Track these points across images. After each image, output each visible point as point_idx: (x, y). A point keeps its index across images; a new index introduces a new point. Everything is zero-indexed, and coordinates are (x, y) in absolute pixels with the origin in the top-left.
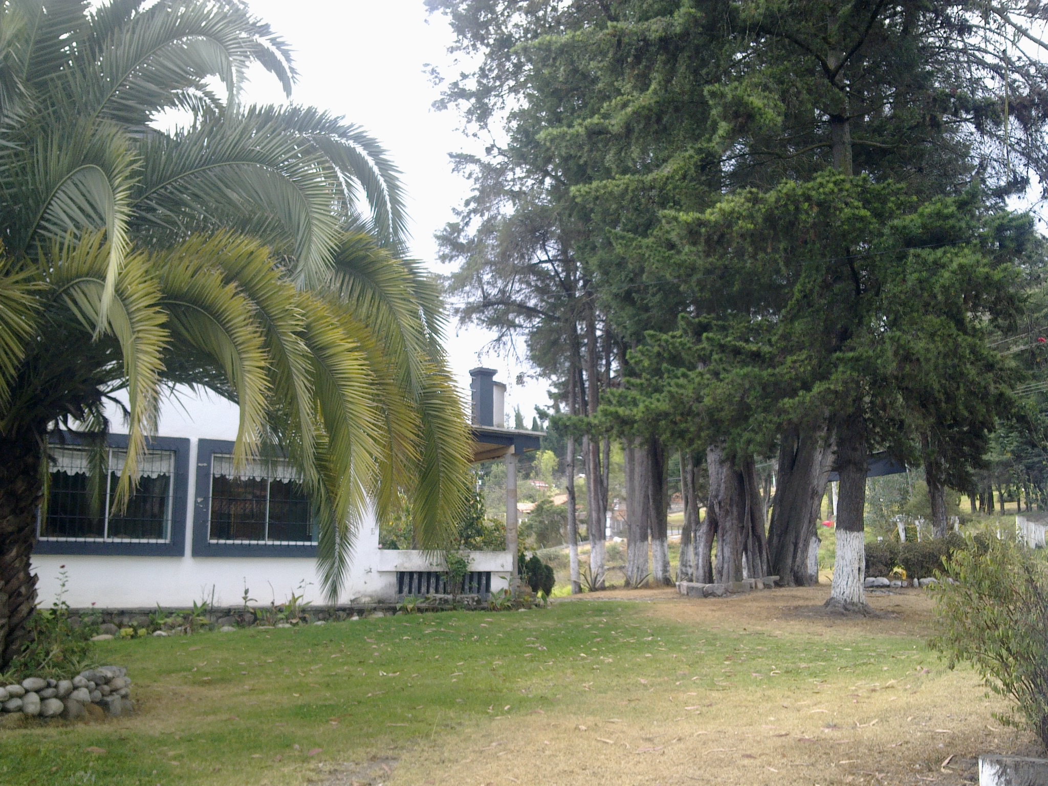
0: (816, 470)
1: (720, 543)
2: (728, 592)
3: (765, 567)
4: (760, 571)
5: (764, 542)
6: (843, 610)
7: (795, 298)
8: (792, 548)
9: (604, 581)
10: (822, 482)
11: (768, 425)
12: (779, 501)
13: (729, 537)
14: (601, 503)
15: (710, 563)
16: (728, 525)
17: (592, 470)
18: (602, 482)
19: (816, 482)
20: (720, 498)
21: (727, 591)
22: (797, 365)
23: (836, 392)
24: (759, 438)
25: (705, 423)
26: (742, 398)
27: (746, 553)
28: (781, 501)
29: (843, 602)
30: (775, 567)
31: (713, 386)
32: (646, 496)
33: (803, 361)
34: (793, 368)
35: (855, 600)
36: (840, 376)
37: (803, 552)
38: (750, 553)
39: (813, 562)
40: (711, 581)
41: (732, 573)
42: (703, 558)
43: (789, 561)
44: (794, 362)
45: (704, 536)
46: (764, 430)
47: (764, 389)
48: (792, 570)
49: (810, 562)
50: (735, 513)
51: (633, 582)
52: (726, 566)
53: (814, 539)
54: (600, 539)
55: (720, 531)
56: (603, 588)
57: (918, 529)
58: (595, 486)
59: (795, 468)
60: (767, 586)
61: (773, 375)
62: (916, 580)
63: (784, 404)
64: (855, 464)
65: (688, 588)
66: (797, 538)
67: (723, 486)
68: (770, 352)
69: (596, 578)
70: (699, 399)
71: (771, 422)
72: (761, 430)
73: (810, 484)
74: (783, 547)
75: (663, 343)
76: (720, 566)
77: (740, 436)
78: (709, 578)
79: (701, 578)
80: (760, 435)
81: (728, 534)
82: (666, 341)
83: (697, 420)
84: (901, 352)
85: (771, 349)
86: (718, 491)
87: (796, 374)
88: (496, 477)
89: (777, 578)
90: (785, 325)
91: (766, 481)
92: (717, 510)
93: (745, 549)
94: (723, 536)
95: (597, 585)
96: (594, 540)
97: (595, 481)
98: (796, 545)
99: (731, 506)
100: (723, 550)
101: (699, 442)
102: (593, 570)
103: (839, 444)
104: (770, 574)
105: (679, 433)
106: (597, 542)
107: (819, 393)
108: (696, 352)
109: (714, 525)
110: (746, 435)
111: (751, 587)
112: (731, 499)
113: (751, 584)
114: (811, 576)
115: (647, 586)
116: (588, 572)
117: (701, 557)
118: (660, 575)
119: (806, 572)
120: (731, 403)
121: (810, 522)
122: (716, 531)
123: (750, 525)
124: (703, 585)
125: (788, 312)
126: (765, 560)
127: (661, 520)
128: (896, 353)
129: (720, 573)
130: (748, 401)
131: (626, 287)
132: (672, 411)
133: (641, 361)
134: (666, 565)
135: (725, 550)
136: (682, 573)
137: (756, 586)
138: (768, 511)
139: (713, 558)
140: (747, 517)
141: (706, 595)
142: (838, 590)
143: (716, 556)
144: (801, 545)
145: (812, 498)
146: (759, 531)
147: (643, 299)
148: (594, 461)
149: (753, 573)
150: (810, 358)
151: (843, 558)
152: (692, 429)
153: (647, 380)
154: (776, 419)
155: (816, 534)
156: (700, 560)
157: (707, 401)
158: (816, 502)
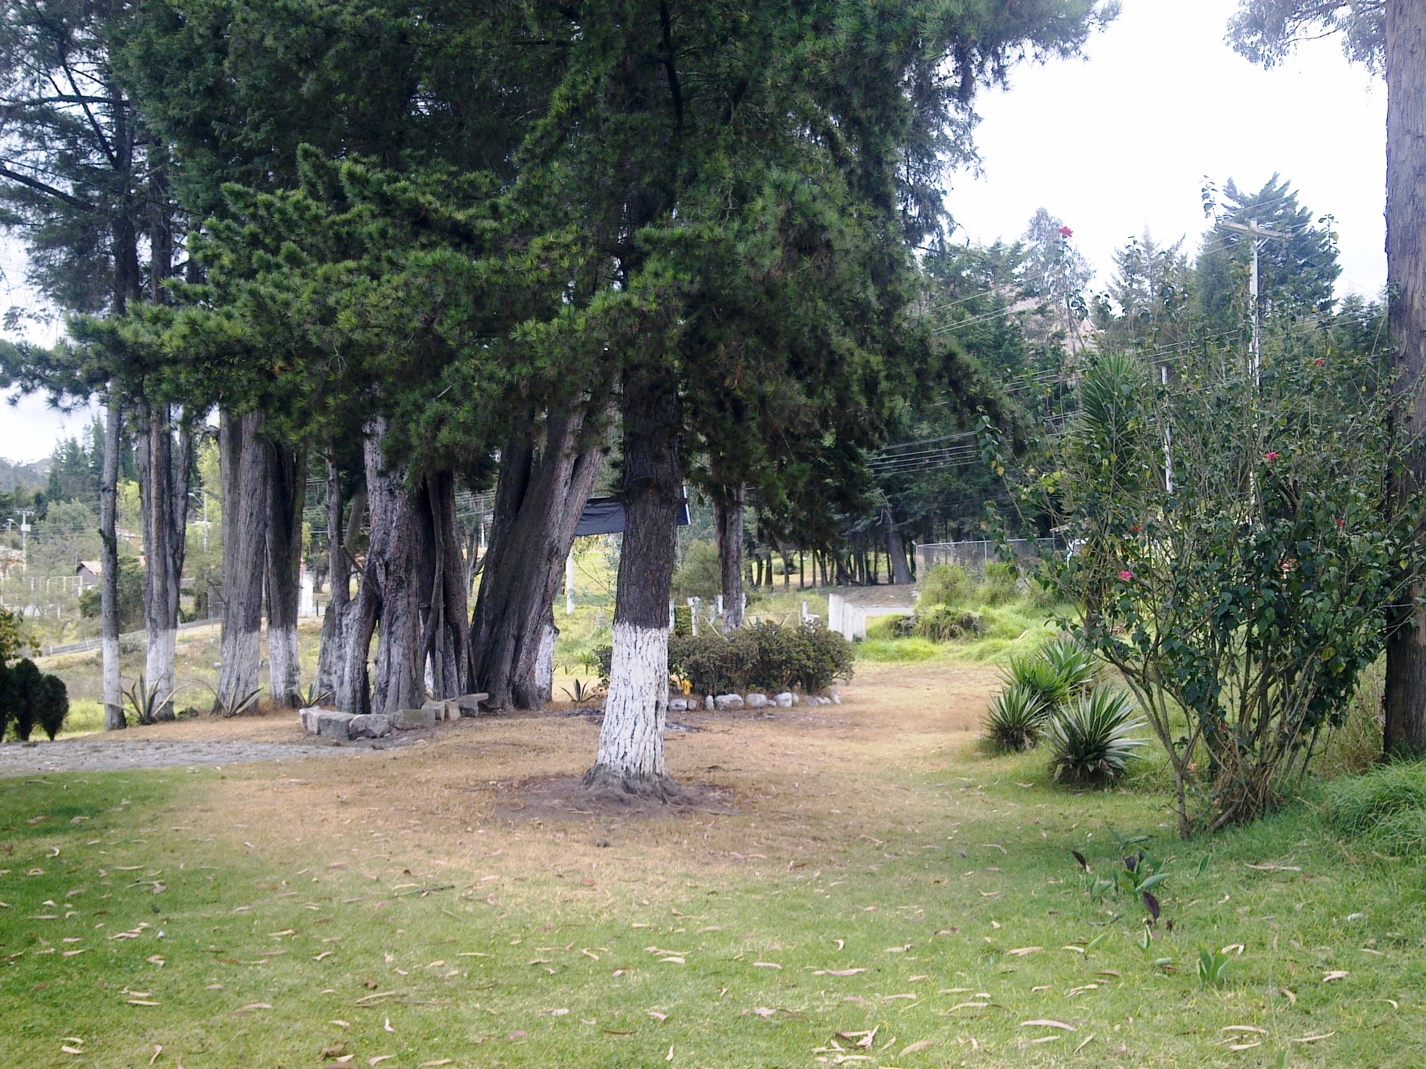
0: (558, 513)
1: (385, 637)
2: (396, 729)
3: (464, 679)
4: (455, 686)
5: (465, 634)
6: (621, 792)
7: (553, 112)
8: (511, 645)
9: (171, 703)
10: (566, 535)
11: (485, 384)
12: (493, 563)
13: (400, 629)
14: (170, 561)
15: (366, 674)
16: (401, 605)
17: (153, 501)
18: (173, 523)
19: (556, 534)
20: (387, 557)
21: (392, 725)
22: (555, 254)
23: (643, 315)
24: (462, 415)
25: (340, 374)
26: (429, 322)
27: (433, 656)
28: (496, 565)
29: (622, 774)
30: (481, 679)
31: (360, 289)
32: (259, 552)
33: (567, 246)
34: (546, 260)
35: (647, 768)
36: (650, 281)
37: (529, 652)
38: (438, 655)
39: (544, 667)
40: (366, 709)
41: (404, 694)
42: (353, 666)
43: (507, 668)
44: (548, 248)
45: (356, 626)
46: (477, 395)
47: (478, 303)
48: (510, 681)
49: (540, 668)
50: (415, 583)
51: (228, 703)
52: (393, 680)
53: (547, 628)
54: (166, 628)
55: (385, 617)
56: (168, 717)
57: (693, 611)
58: (160, 530)
59: (522, 509)
60: (466, 712)
61: (501, 271)
62: (710, 698)
63: (525, 334)
64: (658, 488)
65: (320, 721)
66: (521, 627)
67: (394, 533)
68: (495, 230)
69: (152, 699)
70: (327, 317)
71: (491, 378)
72: (468, 395)
73: (547, 536)
74: (497, 641)
75: (262, 212)
76: (382, 679)
77: (420, 409)
78: (362, 703)
79: (347, 701)
80: (468, 406)
81: (399, 623)
82: (268, 206)
83: (320, 367)
84: (799, 220)
85: (495, 225)
86: (384, 543)
87: (552, 275)
88: (55, 520)
89: (485, 696)
90: (530, 170)
91: (472, 536)
92: (381, 578)
93: (431, 648)
94: (391, 625)
95: (155, 712)
96: (154, 630)
97: (160, 520)
98: (518, 640)
99: (407, 571)
100: (389, 650)
101: (323, 420)
102: (148, 686)
103: (625, 448)
104: (472, 689)
105: (281, 400)
106: (160, 633)
107: (607, 311)
108: (330, 227)
109: (374, 607)
110: (433, 408)
111: (438, 718)
112: (408, 559)
113: (437, 712)
114: (541, 690)
115: (255, 711)
116: (138, 690)
117: (348, 664)
118: (281, 689)
119: (533, 685)
120: (402, 334)
121: (544, 601)
122: (378, 617)
123: (442, 605)
124: (351, 715)
125: (537, 143)
126: (466, 666)
127: (287, 594)
128: (785, 224)
129: (383, 691)
130: (440, 330)
131: (197, 106)
132: (259, 342)
133: (217, 256)
134: (292, 673)
135: (394, 650)
136: (322, 685)
137: (447, 716)
138: (472, 581)
139: (371, 666)
140: (438, 591)
141: (353, 735)
142: (613, 750)
143: (376, 662)
144: (527, 640)
145: (549, 560)
146: (458, 615)
147: (231, 135)
148: (159, 484)
149: (443, 691)
150: (582, 240)
151: (626, 683)
152: (306, 388)
153: (218, 285)
154: (502, 373)
155: (551, 620)
156: (347, 669)
157: (345, 319)
158: (556, 568)
